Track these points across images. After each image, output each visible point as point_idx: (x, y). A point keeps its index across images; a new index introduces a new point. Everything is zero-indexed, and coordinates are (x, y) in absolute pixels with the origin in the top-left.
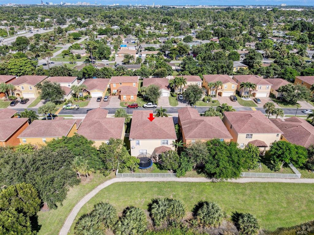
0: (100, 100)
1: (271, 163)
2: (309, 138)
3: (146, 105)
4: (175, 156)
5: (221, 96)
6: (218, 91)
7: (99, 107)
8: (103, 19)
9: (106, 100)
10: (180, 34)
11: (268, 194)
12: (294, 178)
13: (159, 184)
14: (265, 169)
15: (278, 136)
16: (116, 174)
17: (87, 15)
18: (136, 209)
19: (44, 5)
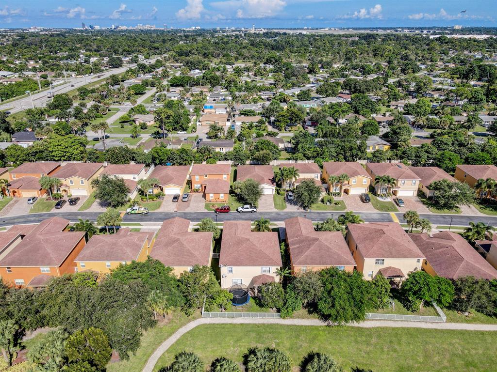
0: (177, 200)
1: (409, 299)
2: (461, 265)
3: (242, 208)
4: (279, 291)
5: (348, 194)
6: (343, 188)
7: (176, 210)
8: (177, 58)
9: (186, 200)
10: (294, 85)
11: (399, 343)
12: (437, 323)
13: (258, 327)
14: (399, 309)
15: (419, 262)
16: (201, 313)
17: (153, 51)
18: (228, 361)
19: (86, 29)
